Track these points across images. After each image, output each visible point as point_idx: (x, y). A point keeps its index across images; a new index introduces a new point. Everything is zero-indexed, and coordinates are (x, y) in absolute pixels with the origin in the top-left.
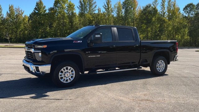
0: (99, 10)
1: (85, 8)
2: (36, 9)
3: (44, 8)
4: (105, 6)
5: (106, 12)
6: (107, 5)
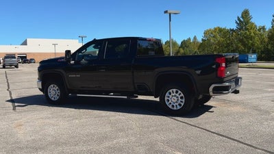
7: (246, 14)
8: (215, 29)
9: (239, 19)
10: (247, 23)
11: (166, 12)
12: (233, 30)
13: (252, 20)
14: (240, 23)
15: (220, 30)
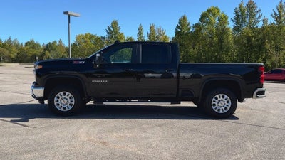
0: (265, 21)
1: (243, 19)
2: (178, 27)
3: (188, 25)
4: (275, 14)
5: (276, 23)
6: (278, 13)
7: (115, 24)
8: (86, 35)
9: (109, 29)
10: (116, 32)
11: (66, 13)
12: (104, 38)
13: (121, 31)
14: (110, 32)
15: (92, 37)
